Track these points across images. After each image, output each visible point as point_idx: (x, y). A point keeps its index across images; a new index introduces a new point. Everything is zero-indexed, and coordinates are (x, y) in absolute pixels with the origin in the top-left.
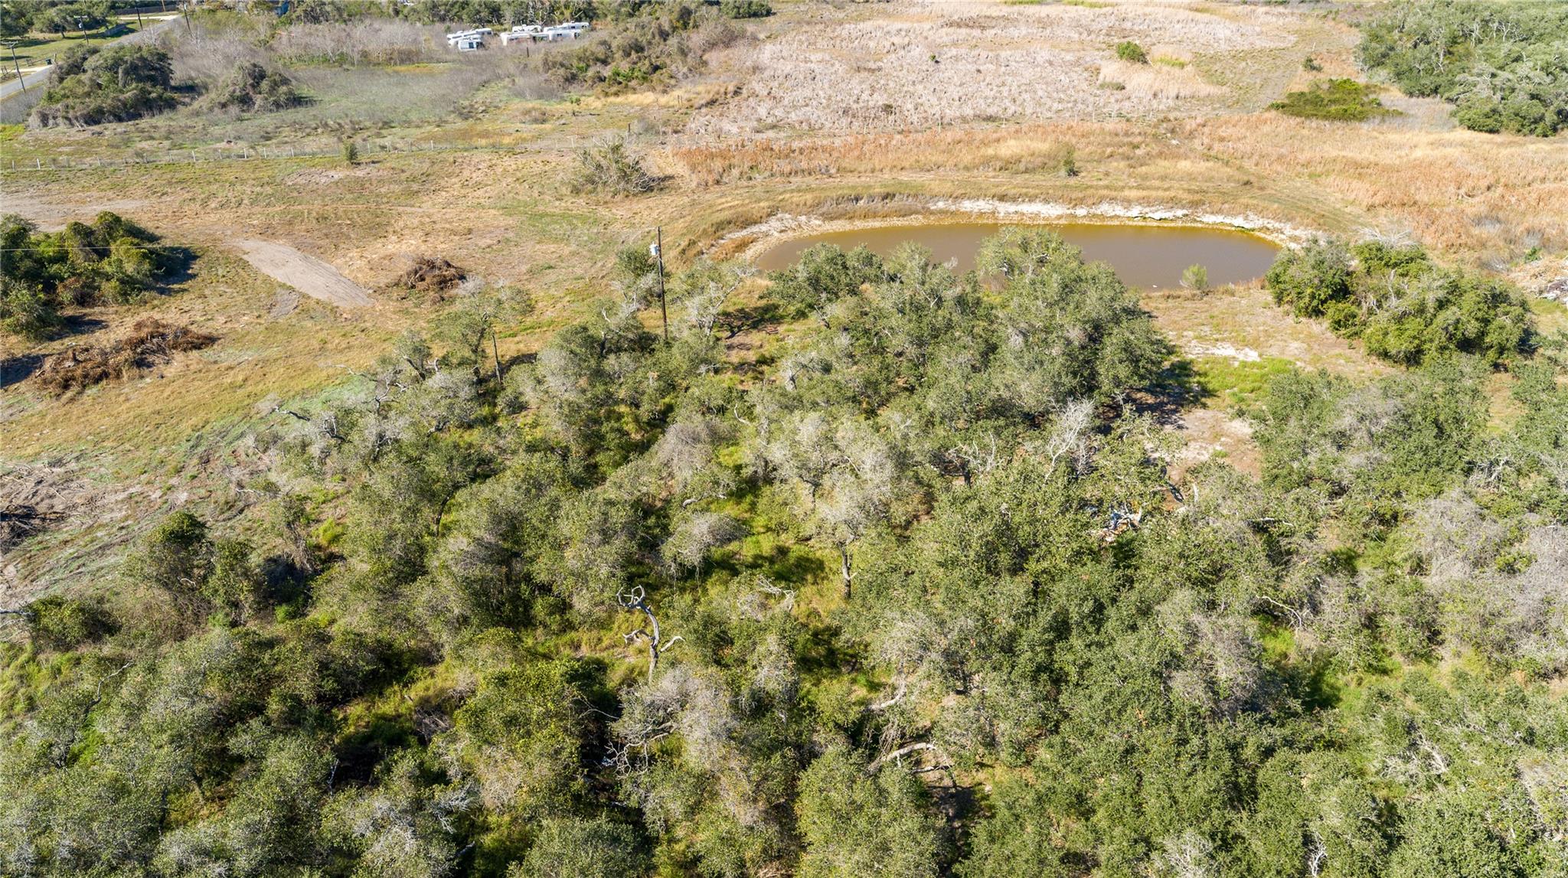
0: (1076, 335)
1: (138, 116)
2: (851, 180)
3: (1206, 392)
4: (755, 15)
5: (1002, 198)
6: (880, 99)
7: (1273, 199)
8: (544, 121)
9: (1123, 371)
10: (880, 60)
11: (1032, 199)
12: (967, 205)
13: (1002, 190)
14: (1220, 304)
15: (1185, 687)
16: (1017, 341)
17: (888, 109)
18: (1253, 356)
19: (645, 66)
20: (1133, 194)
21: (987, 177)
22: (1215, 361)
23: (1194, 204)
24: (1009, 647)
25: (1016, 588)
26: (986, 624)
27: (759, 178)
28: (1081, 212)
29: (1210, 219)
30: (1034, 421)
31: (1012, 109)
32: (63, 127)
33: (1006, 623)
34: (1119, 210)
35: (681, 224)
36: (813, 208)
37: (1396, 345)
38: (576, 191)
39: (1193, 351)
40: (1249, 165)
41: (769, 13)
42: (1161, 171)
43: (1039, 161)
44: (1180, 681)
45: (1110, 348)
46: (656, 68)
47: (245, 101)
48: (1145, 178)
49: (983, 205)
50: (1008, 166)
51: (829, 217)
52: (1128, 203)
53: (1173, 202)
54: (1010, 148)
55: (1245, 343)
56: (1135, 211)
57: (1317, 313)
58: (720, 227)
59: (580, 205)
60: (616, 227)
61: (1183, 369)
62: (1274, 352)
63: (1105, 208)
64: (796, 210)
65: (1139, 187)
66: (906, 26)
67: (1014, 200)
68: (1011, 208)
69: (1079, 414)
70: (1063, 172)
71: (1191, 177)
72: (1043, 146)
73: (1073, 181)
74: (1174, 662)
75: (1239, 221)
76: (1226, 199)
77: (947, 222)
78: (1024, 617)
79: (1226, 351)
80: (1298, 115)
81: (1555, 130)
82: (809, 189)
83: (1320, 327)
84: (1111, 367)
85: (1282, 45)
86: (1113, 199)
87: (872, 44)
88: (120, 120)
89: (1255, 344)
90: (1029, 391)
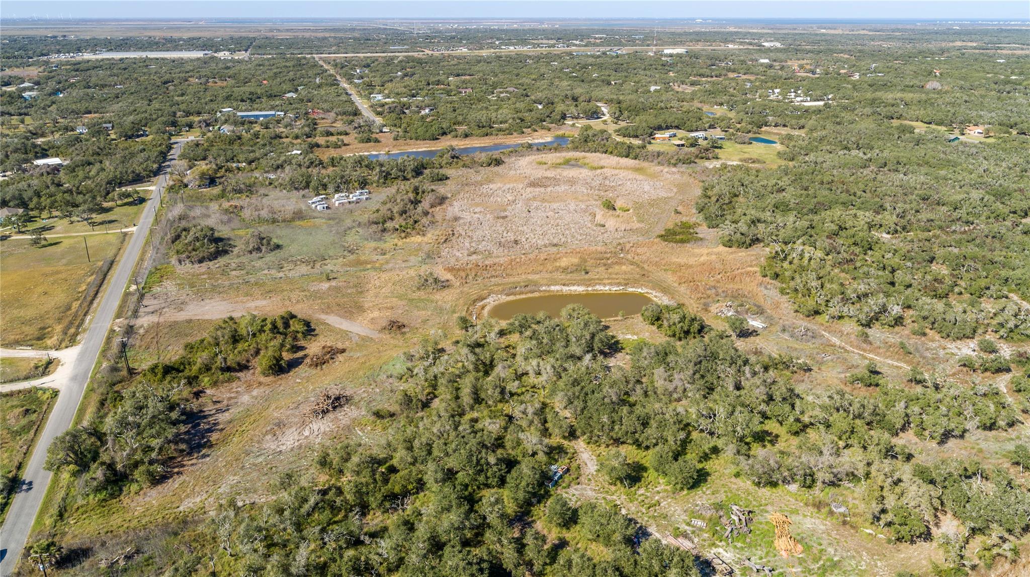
0: (588, 337)
1: (216, 258)
2: (511, 279)
3: (622, 348)
4: (441, 180)
5: (564, 285)
6: (511, 237)
7: (650, 281)
8: (385, 254)
9: (600, 345)
10: (505, 210)
11: (574, 285)
12: (553, 288)
13: (563, 282)
14: (630, 321)
15: (607, 400)
16: (574, 339)
17: (516, 242)
18: (635, 337)
19: (411, 221)
20: (606, 281)
21: (558, 276)
22: (626, 339)
23: (626, 285)
24: (578, 397)
25: (579, 388)
26: (574, 394)
27: (480, 280)
28: (590, 289)
29: (631, 290)
30: (580, 358)
31: (563, 240)
32: (189, 265)
33: (577, 394)
34: (602, 288)
35: (461, 301)
36: (502, 292)
37: (669, 333)
38: (419, 289)
39: (620, 337)
40: (646, 266)
41: (447, 178)
42: (616, 271)
43: (575, 268)
44: (606, 400)
45: (597, 339)
46: (416, 222)
47: (259, 249)
48: (610, 274)
49: (558, 288)
50: (565, 270)
51: (508, 295)
52: (605, 285)
53: (619, 284)
54: (564, 262)
55: (634, 334)
56: (607, 288)
57: (653, 324)
58: (475, 301)
59: (421, 294)
60: (440, 303)
61: (617, 342)
62: (641, 336)
63: (598, 287)
64: (497, 293)
65: (608, 279)
66: (511, 186)
67: (568, 285)
68: (568, 288)
69: (588, 357)
70: (583, 273)
71: (625, 273)
72: (575, 260)
73: (587, 277)
74: (605, 397)
75: (640, 290)
76: (635, 282)
77: (547, 294)
78: (580, 393)
79: (629, 336)
80: (666, 241)
81: (750, 245)
82: (499, 285)
83: (654, 328)
84: (597, 345)
85: (670, 195)
86: (600, 284)
87: (499, 200)
88: (210, 260)
89: (637, 334)
90: (578, 351)
